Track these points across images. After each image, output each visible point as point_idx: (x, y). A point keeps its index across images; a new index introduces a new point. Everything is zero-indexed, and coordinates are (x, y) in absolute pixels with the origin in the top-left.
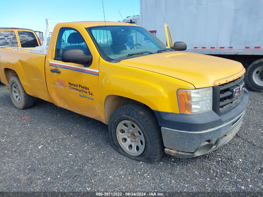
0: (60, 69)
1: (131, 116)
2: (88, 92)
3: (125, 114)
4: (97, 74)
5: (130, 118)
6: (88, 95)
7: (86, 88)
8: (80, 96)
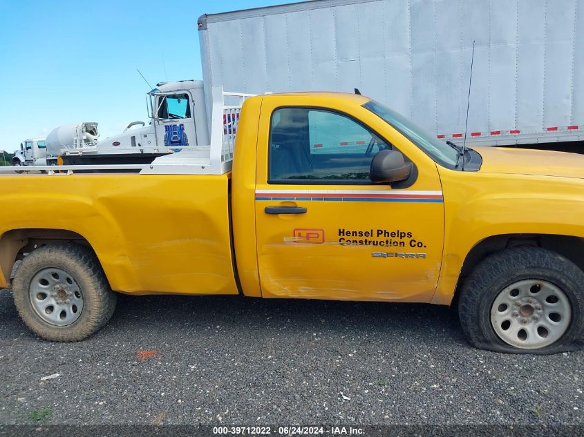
0: (300, 204)
1: (544, 268)
2: (407, 244)
3: (527, 268)
4: (440, 199)
5: (541, 273)
6: (407, 250)
7: (402, 235)
8: (373, 256)
